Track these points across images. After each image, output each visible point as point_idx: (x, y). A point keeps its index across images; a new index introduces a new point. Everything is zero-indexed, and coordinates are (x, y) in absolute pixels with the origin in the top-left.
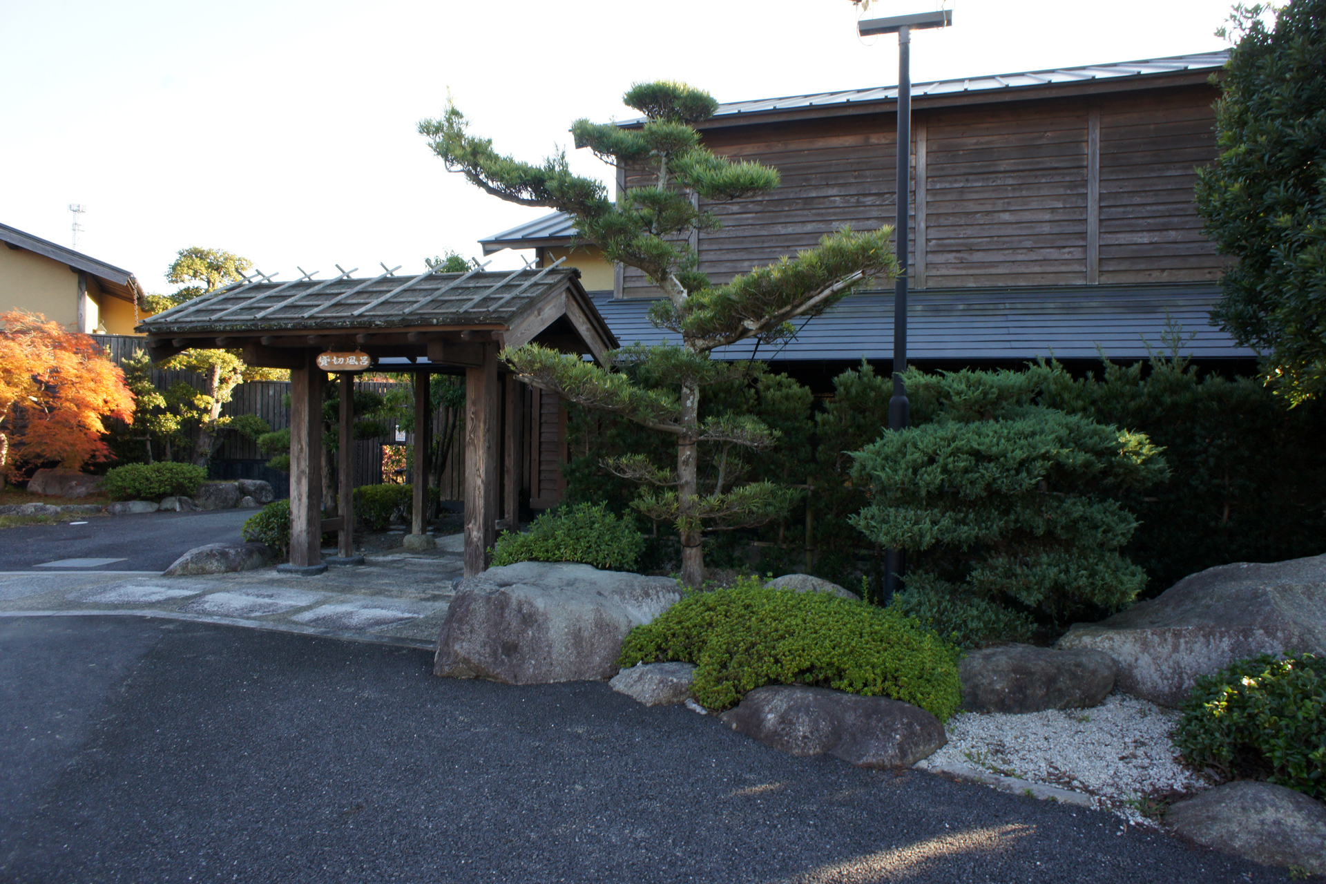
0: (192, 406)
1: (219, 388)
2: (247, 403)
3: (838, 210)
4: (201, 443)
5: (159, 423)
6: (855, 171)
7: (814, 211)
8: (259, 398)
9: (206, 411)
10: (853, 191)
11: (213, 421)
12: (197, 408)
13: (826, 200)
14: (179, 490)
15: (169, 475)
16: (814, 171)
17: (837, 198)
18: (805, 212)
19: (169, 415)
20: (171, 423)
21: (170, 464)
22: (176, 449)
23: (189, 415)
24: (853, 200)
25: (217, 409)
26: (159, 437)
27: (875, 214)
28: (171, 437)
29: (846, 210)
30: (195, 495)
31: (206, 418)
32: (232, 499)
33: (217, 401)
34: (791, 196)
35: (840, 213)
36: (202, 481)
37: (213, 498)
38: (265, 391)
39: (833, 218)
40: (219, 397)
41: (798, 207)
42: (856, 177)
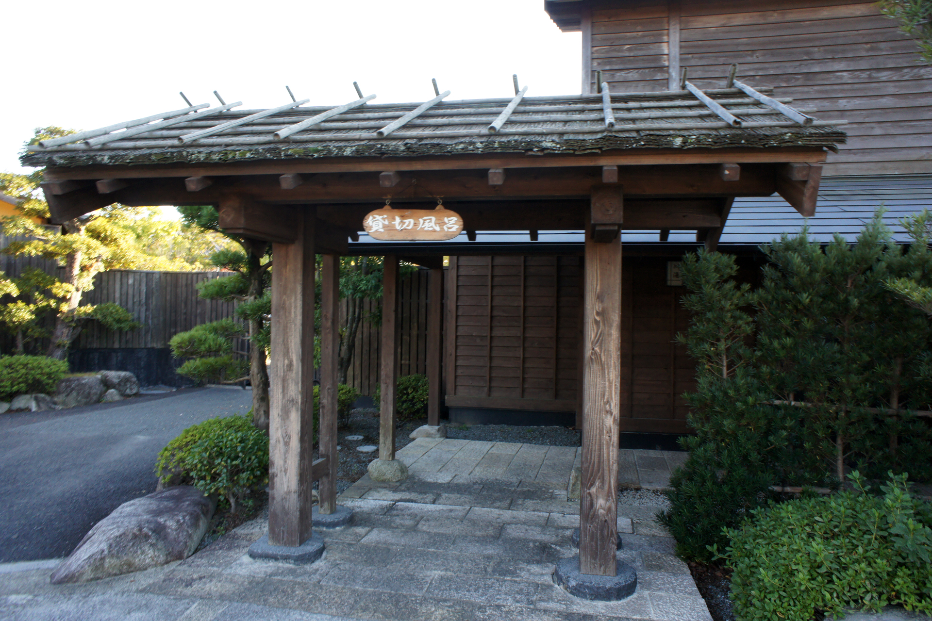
0: (48, 295)
1: (80, 276)
2: (105, 292)
3: (846, 87)
4: (58, 333)
5: (10, 312)
6: (866, 43)
7: (816, 88)
8: (118, 287)
9: (64, 299)
10: (864, 65)
11: (72, 311)
12: (54, 297)
13: (831, 75)
14: (35, 387)
15: (24, 371)
16: (817, 43)
17: (844, 74)
18: (806, 89)
19: (20, 304)
20: (23, 313)
21: (23, 358)
22: (28, 340)
23: (45, 304)
24: (864, 75)
25: (76, 298)
26: (9, 328)
27: (892, 90)
28: (24, 328)
29: (856, 86)
30: (54, 392)
31: (65, 308)
32: (95, 394)
33: (77, 290)
34: (790, 71)
35: (848, 90)
36: (63, 376)
37: (74, 393)
38: (124, 280)
39: (840, 95)
40: (80, 286)
41: (798, 83)
42: (868, 50)
